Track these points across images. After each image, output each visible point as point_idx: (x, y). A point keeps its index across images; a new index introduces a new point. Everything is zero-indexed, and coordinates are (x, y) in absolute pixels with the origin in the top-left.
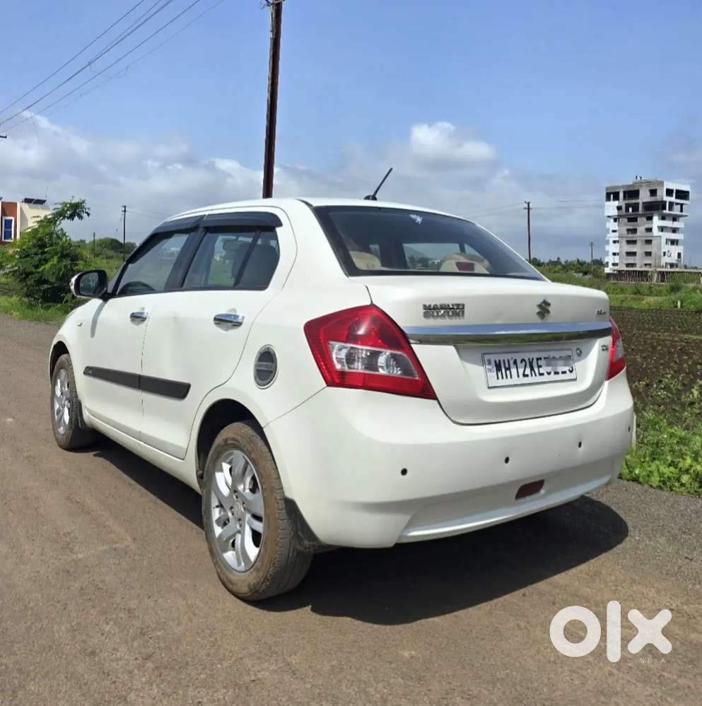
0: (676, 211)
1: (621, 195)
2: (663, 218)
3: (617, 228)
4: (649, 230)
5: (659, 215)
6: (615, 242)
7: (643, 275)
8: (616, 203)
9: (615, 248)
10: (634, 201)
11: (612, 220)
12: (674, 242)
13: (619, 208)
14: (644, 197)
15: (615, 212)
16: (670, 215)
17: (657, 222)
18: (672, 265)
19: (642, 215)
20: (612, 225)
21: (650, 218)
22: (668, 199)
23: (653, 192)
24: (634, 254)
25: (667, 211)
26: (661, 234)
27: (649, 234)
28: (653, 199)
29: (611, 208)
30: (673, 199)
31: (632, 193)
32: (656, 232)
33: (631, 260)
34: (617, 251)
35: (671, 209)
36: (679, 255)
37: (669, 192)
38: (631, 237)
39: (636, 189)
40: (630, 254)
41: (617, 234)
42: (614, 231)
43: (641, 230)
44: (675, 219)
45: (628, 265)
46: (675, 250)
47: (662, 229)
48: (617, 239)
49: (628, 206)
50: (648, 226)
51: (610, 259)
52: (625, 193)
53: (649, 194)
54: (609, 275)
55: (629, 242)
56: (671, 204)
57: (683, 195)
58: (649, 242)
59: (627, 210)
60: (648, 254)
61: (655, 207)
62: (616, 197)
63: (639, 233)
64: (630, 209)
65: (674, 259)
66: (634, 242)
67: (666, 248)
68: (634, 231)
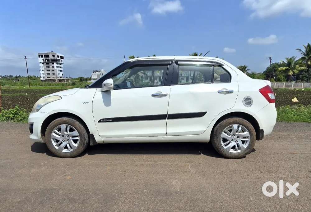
0: (60, 62)
1: (44, 56)
2: (57, 64)
3: (43, 66)
4: (53, 67)
5: (56, 63)
6: (43, 70)
7: (53, 80)
8: (42, 58)
9: (43, 72)
10: (48, 58)
11: (41, 64)
12: (61, 71)
13: (43, 60)
14: (51, 57)
15: (42, 61)
16: (59, 63)
17: (55, 65)
18: (61, 77)
19: (51, 63)
20: (42, 65)
21: (53, 64)
22: (58, 58)
23: (54, 56)
24: (49, 74)
25: (58, 62)
26: (57, 68)
27: (53, 68)
28: (54, 58)
29: (41, 60)
30: (59, 58)
31: (47, 56)
32: (55, 68)
33: (48, 76)
34: (44, 73)
35: (59, 61)
36: (62, 74)
37: (58, 56)
38: (48, 69)
39: (48, 54)
40: (48, 74)
41: (43, 68)
42: (42, 67)
43: (51, 67)
44: (60, 64)
45: (48, 77)
46: (61, 73)
47: (57, 67)
48: (43, 69)
49: (46, 60)
50: (53, 66)
51: (42, 76)
52: (44, 55)
53: (52, 56)
54: (42, 80)
55: (47, 70)
56: (59, 60)
57: (62, 57)
58: (53, 70)
59: (46, 61)
60: (54, 74)
61: (54, 61)
62: (42, 56)
63: (50, 68)
64: (47, 61)
65: (61, 76)
66: (49, 70)
67: (59, 72)
68: (49, 67)
